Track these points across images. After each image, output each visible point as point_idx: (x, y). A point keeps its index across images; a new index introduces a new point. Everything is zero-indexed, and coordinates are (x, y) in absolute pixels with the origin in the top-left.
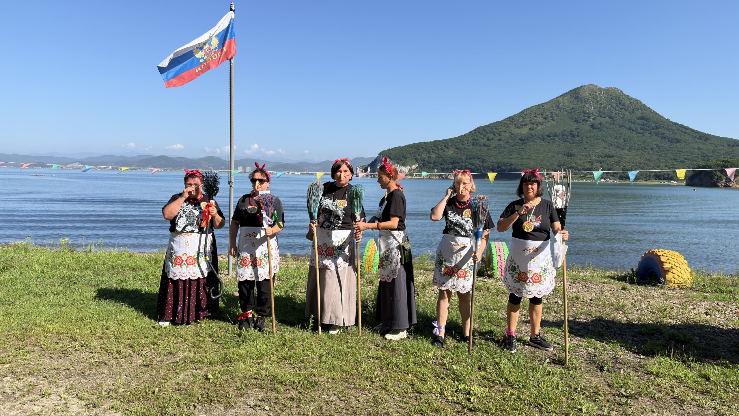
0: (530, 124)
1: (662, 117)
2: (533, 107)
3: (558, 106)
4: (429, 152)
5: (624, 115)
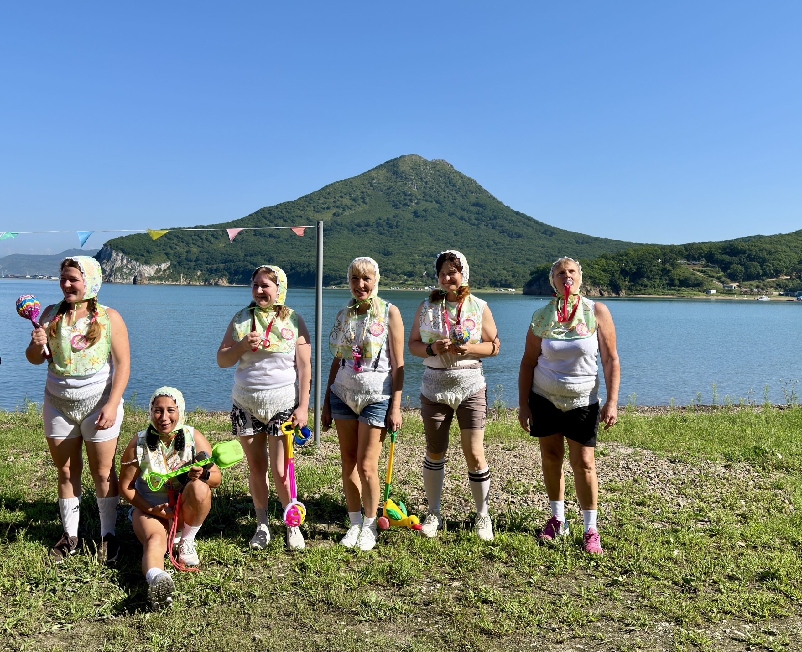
0: (334, 207)
1: (501, 203)
2: (338, 182)
3: (371, 184)
4: (188, 244)
5: (455, 199)
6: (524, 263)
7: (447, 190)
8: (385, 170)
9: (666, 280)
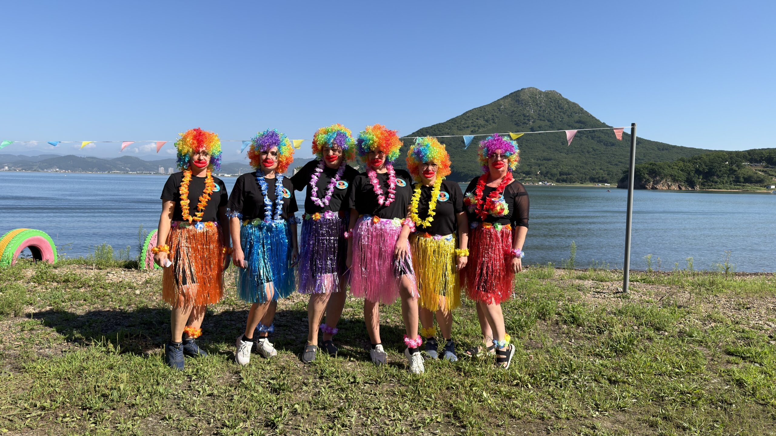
2: (475, 109)
3: (499, 109)
5: (563, 119)
6: (616, 165)
7: (556, 112)
8: (510, 99)
9: (733, 178)
